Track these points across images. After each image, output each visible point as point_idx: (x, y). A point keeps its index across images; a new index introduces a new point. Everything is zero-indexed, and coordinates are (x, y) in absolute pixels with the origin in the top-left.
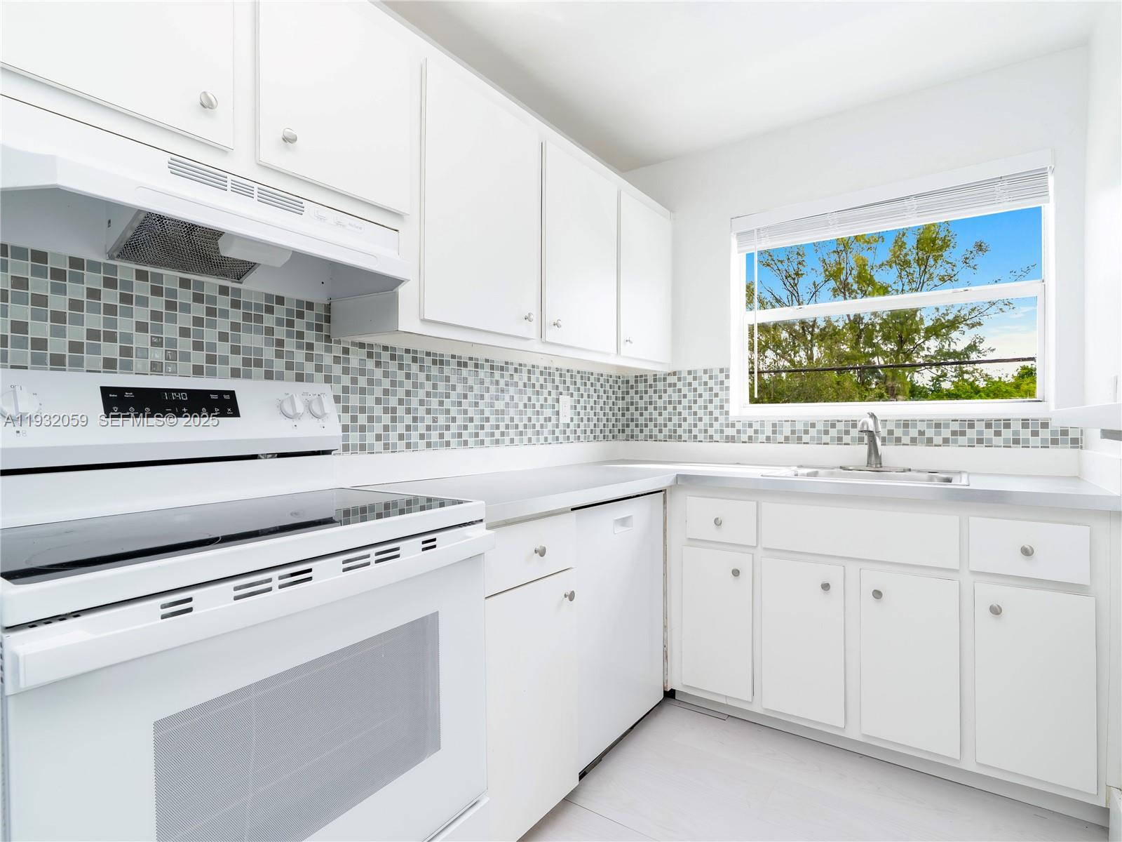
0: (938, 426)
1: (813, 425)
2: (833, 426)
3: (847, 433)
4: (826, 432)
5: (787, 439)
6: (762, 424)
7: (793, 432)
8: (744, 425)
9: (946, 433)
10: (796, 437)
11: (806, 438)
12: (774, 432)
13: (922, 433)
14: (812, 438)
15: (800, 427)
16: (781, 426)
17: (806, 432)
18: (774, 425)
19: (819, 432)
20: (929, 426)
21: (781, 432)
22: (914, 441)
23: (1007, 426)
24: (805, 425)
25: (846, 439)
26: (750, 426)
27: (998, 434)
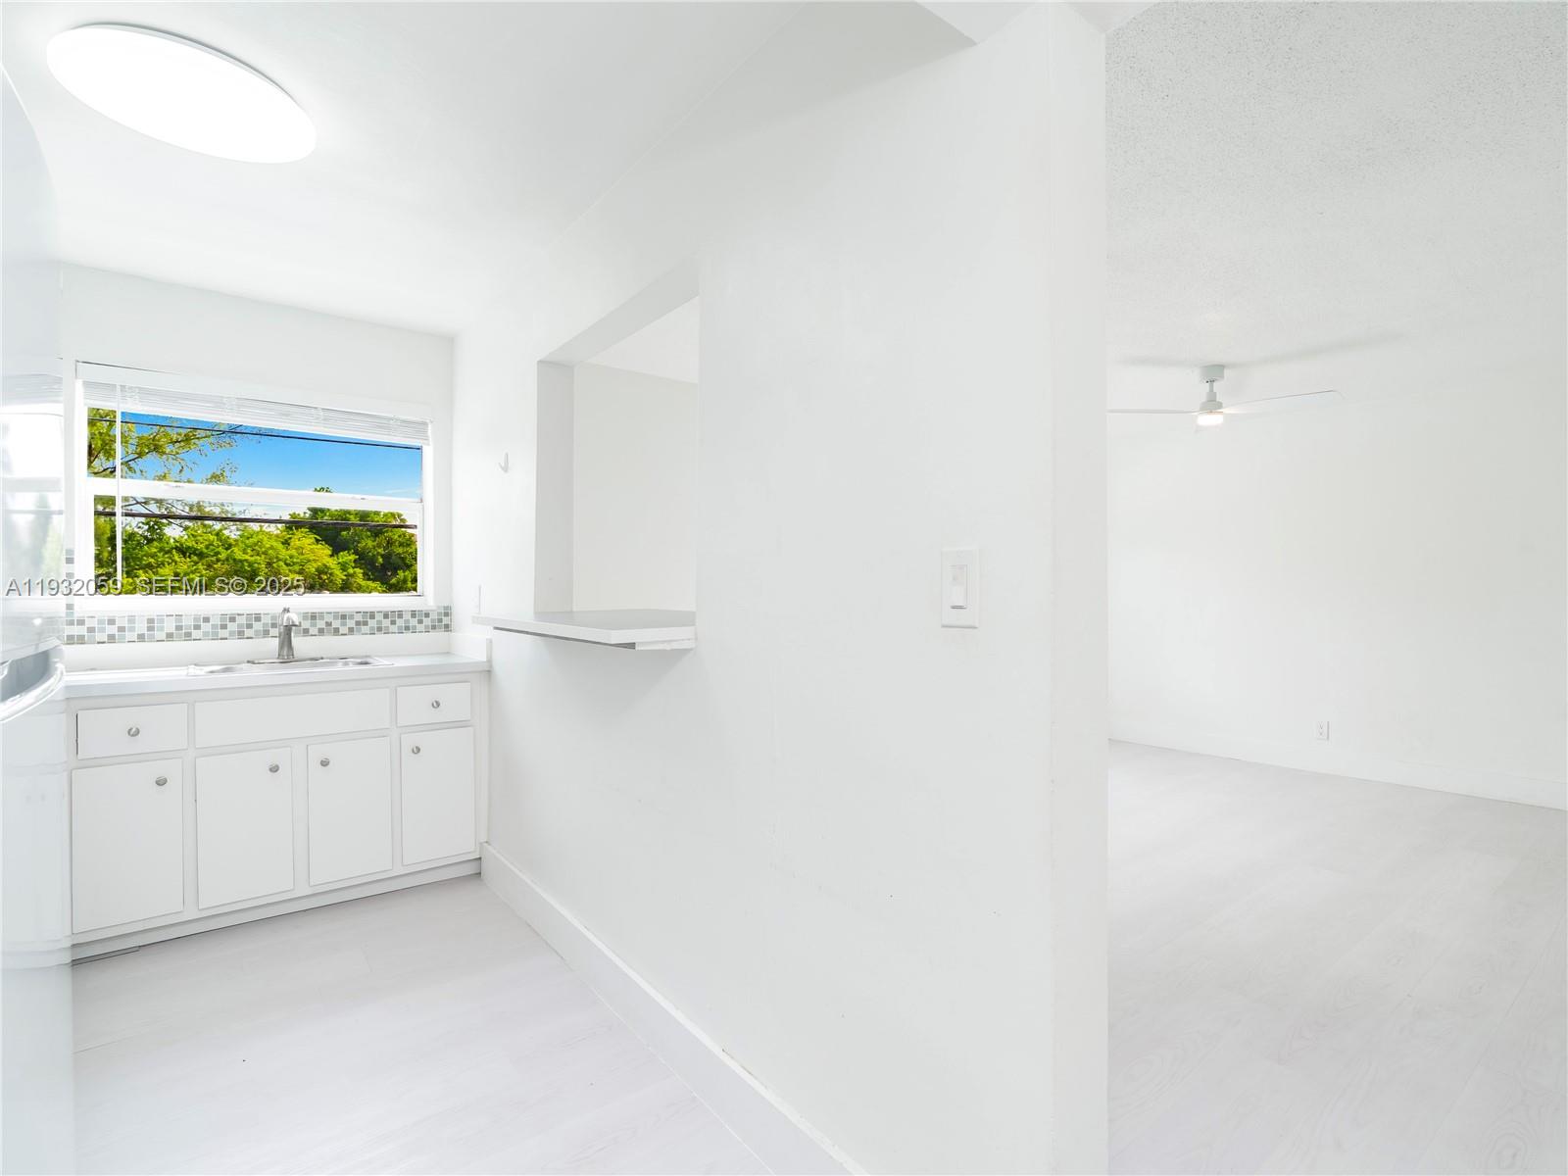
0: (344, 617)
1: (206, 620)
2: (232, 619)
3: (249, 626)
4: (224, 627)
5: (170, 636)
6: (132, 619)
7: (179, 628)
8: (101, 622)
9: (351, 623)
10: (183, 632)
11: (195, 634)
12: (150, 629)
13: (329, 624)
14: (206, 634)
15: (187, 622)
16: (161, 621)
17: (197, 627)
18: (151, 621)
19: (214, 627)
20: (335, 618)
21: (161, 629)
22: (321, 631)
23: (400, 616)
24: (196, 619)
25: (248, 633)
26: (112, 622)
27: (393, 623)
